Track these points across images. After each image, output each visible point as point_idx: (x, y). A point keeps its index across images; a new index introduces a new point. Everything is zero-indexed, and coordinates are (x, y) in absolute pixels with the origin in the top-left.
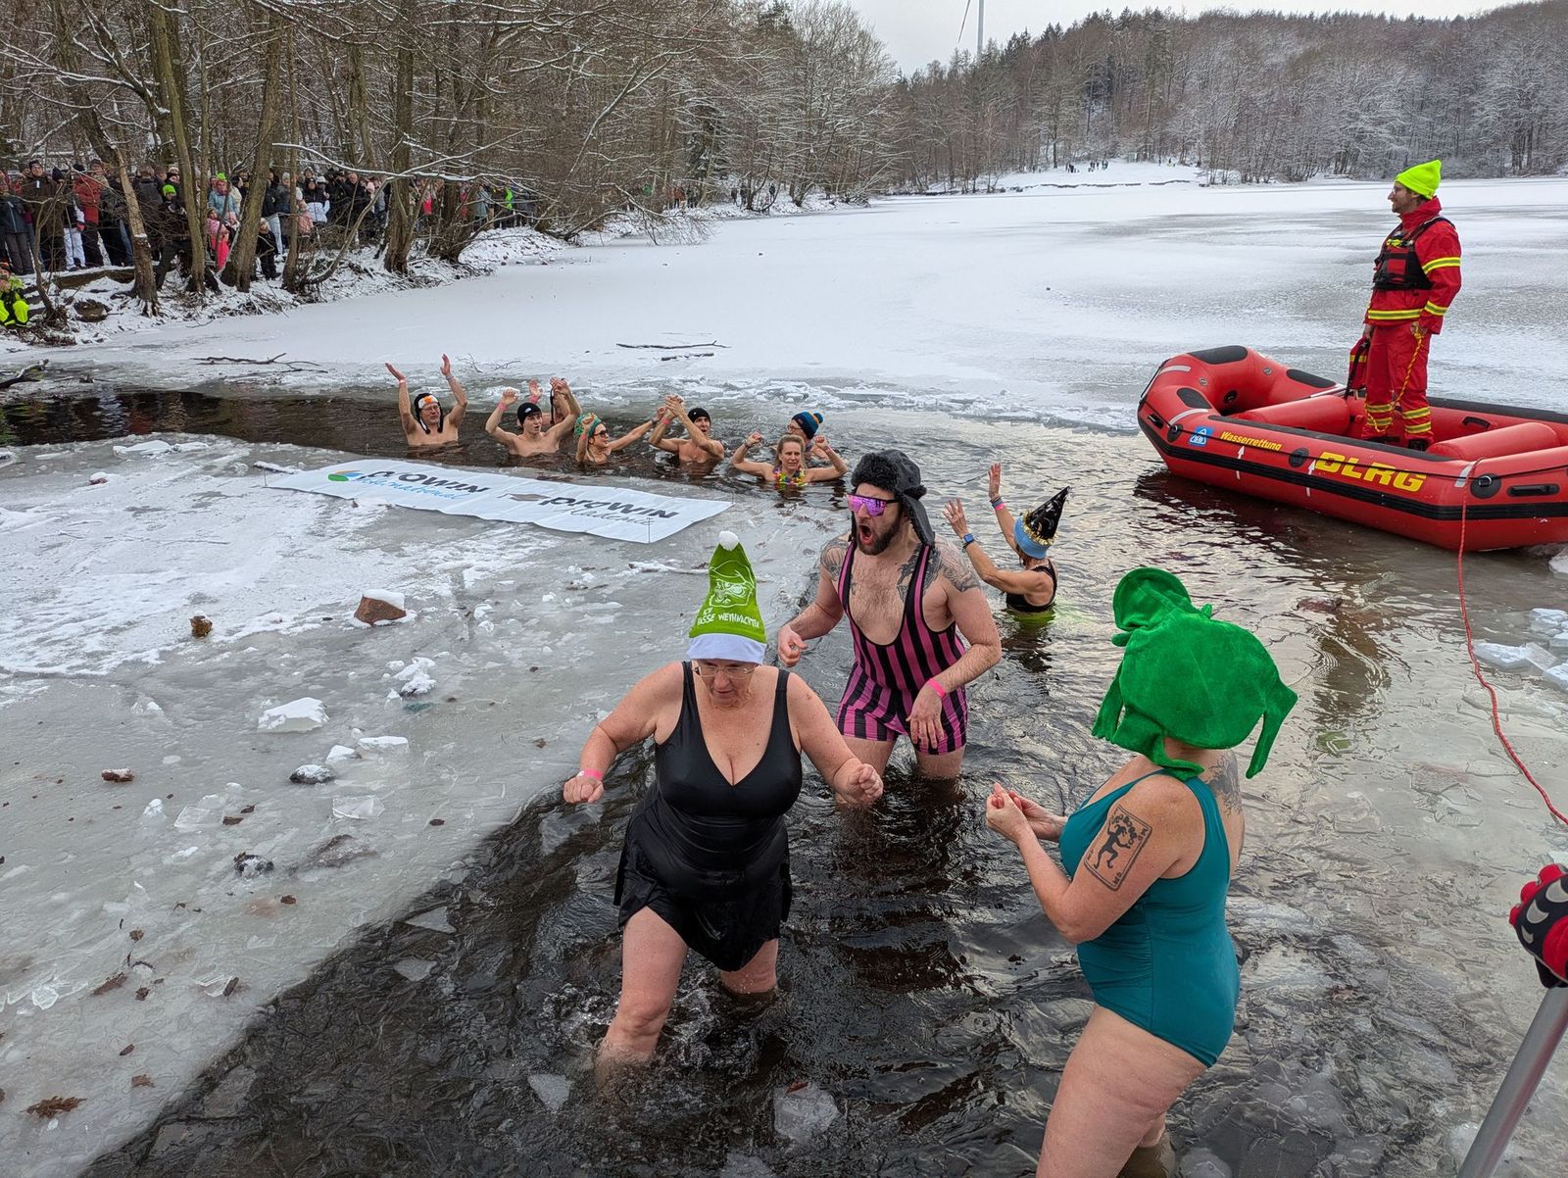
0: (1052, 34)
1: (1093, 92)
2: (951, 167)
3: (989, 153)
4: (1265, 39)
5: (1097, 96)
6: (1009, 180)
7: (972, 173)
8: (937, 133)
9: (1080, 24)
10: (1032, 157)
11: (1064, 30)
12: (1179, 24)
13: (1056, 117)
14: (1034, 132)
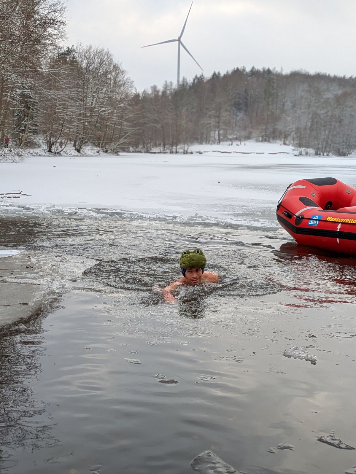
0: (215, 77)
1: (238, 106)
2: (164, 140)
3: (184, 133)
4: (323, 86)
5: (240, 109)
6: (195, 147)
7: (176, 142)
8: (156, 121)
9: (230, 72)
10: (207, 137)
11: (222, 75)
12: (279, 76)
13: (218, 117)
14: (208, 124)
